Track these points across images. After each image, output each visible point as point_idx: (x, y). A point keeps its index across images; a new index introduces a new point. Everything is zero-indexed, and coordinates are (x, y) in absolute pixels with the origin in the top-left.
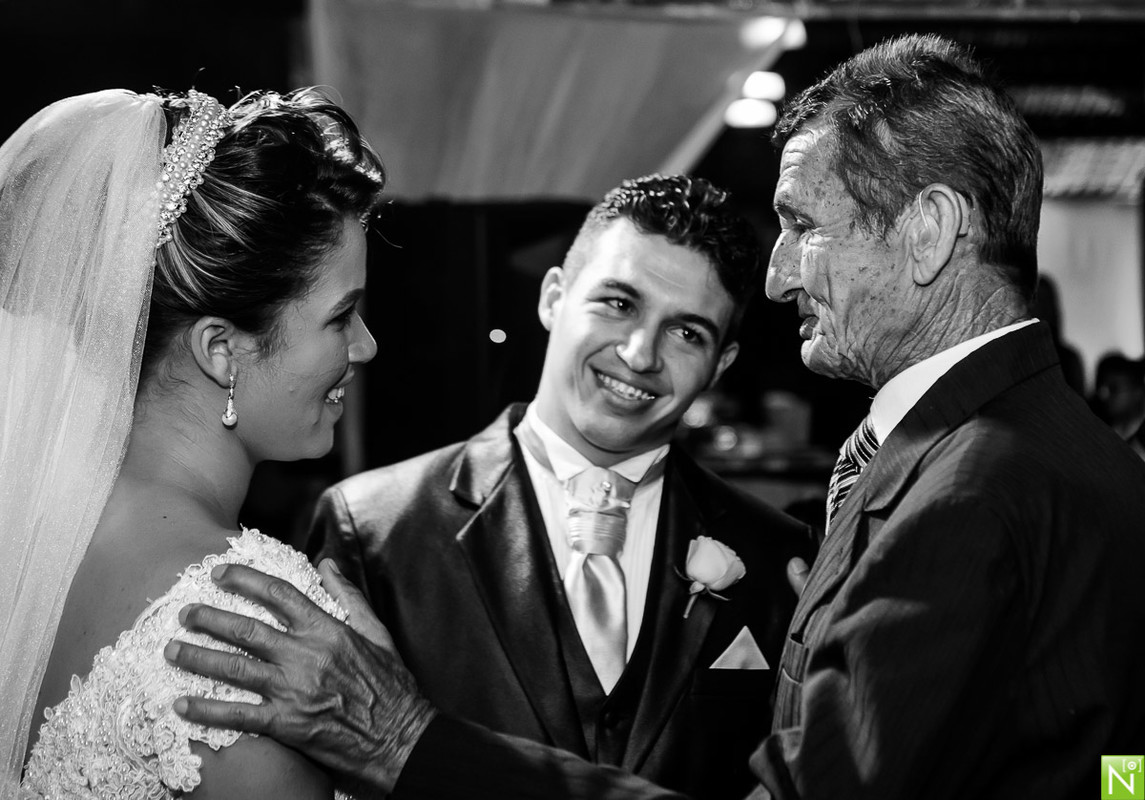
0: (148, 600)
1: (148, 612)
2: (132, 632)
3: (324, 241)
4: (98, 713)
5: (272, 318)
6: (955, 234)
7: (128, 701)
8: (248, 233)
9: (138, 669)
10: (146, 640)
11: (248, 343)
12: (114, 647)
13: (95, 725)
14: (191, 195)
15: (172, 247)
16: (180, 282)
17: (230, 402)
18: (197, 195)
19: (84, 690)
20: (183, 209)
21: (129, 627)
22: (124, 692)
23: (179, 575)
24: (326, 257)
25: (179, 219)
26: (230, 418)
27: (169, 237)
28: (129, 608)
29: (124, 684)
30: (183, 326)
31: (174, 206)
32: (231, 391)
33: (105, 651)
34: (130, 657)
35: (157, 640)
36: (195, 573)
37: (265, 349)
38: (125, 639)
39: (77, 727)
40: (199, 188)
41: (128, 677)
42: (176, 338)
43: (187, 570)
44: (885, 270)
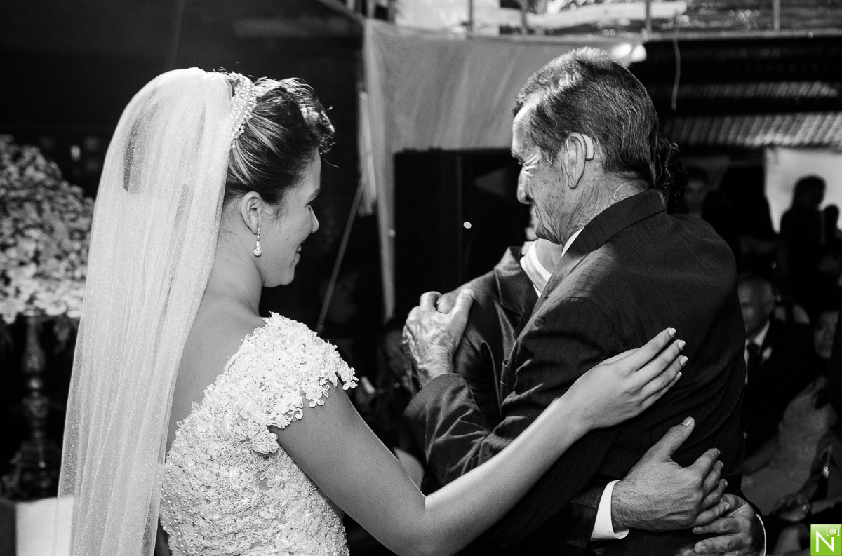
0: (228, 357)
1: (230, 363)
2: (224, 375)
3: (309, 157)
4: (213, 420)
5: (281, 197)
6: (584, 160)
7: (231, 412)
8: (278, 146)
9: (232, 395)
10: (233, 378)
11: (269, 209)
12: (215, 385)
13: (212, 427)
14: (246, 124)
15: (235, 152)
16: (240, 172)
17: (258, 243)
18: (249, 123)
19: (201, 409)
20: (242, 131)
21: (221, 373)
22: (228, 408)
23: (242, 340)
24: (308, 166)
25: (240, 137)
26: (257, 252)
27: (234, 146)
28: (219, 362)
29: (227, 403)
30: (236, 198)
31: (238, 129)
32: (258, 237)
33: (210, 387)
34: (226, 389)
35: (238, 377)
36: (251, 339)
37: (278, 214)
38: (221, 379)
39: (201, 429)
40: (250, 121)
41: (229, 400)
42: (231, 205)
43: (246, 337)
44: (556, 182)
